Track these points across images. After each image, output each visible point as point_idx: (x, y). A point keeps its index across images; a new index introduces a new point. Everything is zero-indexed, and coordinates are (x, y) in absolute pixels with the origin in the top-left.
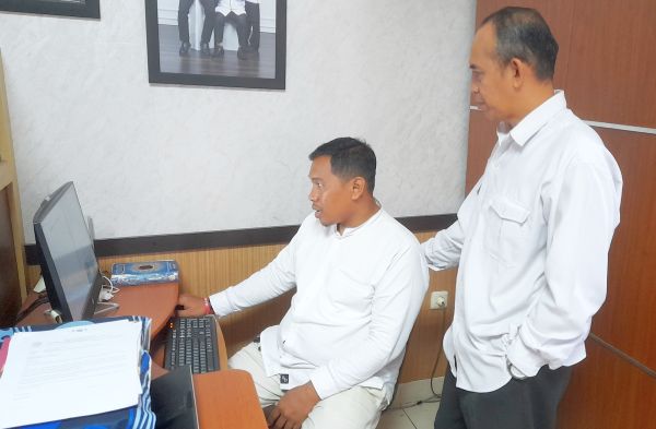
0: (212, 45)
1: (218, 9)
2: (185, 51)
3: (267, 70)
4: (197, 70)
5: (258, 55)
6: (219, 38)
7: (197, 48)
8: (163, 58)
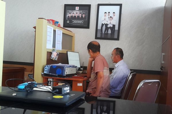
0: (106, 32)
1: (108, 26)
2: (102, 34)
3: (116, 37)
4: (103, 37)
5: (114, 34)
6: (108, 31)
7: (104, 33)
8: (98, 35)
